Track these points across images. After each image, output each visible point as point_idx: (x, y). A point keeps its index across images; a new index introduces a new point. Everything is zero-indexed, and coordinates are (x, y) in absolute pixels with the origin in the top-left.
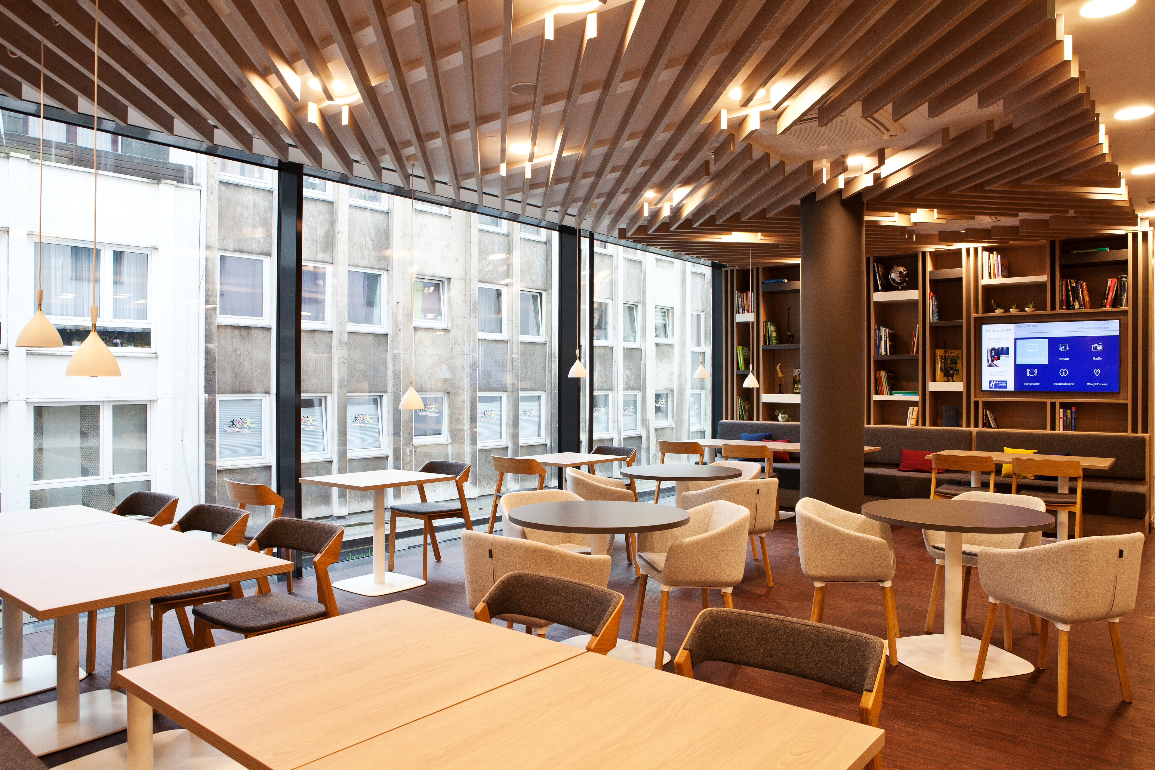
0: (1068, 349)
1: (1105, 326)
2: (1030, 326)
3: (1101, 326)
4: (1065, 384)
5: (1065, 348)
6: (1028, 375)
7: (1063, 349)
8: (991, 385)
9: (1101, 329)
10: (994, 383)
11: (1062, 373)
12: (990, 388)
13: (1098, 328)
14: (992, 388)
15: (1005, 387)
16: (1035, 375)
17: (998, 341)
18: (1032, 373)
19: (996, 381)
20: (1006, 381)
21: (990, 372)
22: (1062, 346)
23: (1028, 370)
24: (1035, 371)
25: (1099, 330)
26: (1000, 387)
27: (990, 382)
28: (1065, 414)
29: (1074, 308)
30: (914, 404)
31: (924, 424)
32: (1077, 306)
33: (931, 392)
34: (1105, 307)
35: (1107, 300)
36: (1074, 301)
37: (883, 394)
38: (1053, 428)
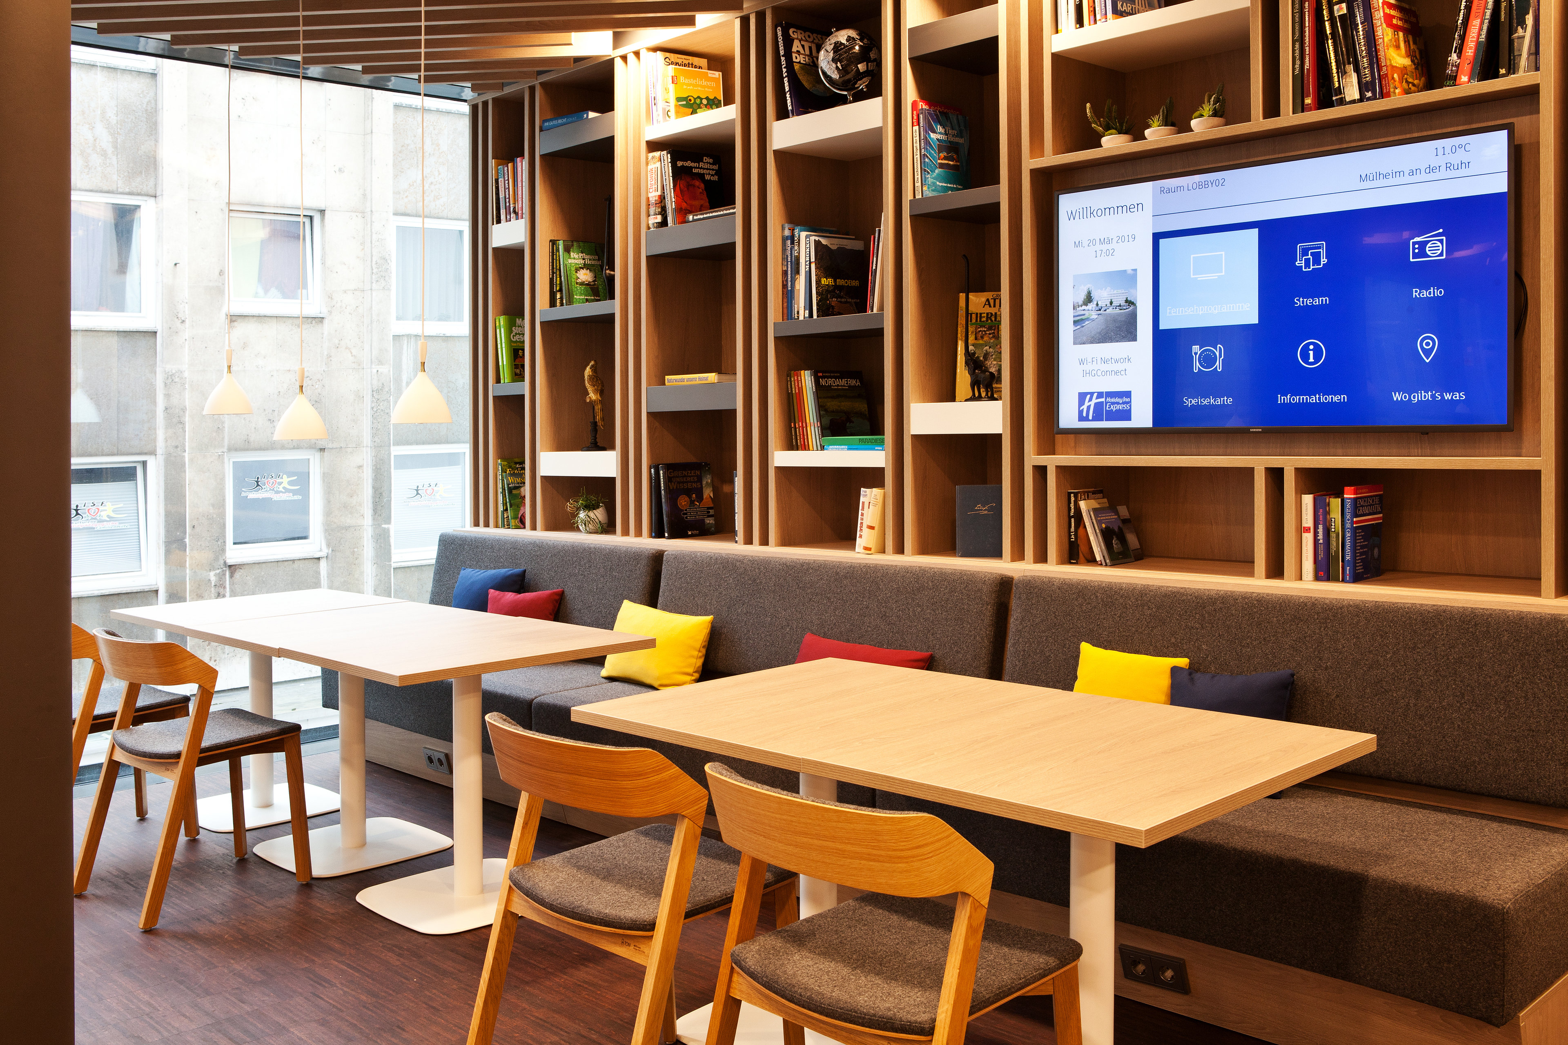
0: (1324, 260)
1: (1455, 159)
2: (1200, 186)
3: (1441, 161)
4: (1314, 399)
5: (1317, 258)
6: (1197, 366)
7: (1307, 262)
8: (1085, 407)
9: (1443, 174)
10: (1094, 401)
11: (1305, 357)
12: (1081, 418)
13: (1431, 169)
14: (1086, 419)
15: (1126, 415)
16: (1219, 365)
17: (1105, 247)
18: (1209, 360)
19: (1100, 395)
20: (1128, 394)
21: (1082, 362)
22: (1305, 252)
23: (1196, 348)
24: (1219, 351)
25: (1432, 176)
26: (1112, 416)
27: (1082, 397)
28: (1321, 512)
29: (1342, 102)
30: (873, 477)
31: (900, 549)
32: (1352, 91)
33: (916, 438)
34: (1454, 79)
35: (1460, 52)
36: (1342, 72)
37: (805, 448)
38: (1276, 570)
